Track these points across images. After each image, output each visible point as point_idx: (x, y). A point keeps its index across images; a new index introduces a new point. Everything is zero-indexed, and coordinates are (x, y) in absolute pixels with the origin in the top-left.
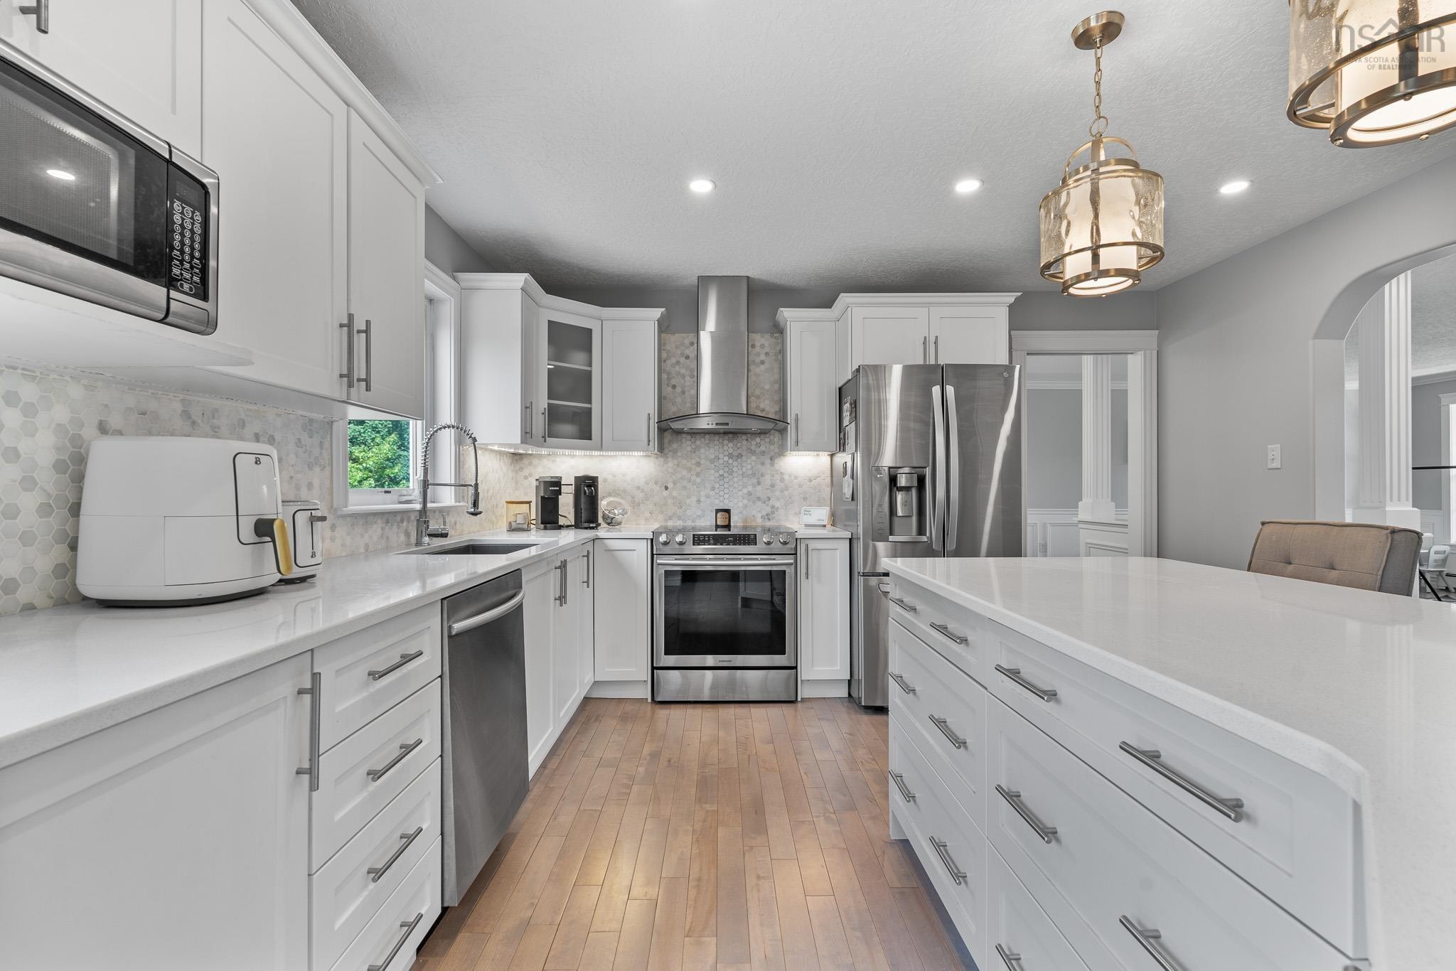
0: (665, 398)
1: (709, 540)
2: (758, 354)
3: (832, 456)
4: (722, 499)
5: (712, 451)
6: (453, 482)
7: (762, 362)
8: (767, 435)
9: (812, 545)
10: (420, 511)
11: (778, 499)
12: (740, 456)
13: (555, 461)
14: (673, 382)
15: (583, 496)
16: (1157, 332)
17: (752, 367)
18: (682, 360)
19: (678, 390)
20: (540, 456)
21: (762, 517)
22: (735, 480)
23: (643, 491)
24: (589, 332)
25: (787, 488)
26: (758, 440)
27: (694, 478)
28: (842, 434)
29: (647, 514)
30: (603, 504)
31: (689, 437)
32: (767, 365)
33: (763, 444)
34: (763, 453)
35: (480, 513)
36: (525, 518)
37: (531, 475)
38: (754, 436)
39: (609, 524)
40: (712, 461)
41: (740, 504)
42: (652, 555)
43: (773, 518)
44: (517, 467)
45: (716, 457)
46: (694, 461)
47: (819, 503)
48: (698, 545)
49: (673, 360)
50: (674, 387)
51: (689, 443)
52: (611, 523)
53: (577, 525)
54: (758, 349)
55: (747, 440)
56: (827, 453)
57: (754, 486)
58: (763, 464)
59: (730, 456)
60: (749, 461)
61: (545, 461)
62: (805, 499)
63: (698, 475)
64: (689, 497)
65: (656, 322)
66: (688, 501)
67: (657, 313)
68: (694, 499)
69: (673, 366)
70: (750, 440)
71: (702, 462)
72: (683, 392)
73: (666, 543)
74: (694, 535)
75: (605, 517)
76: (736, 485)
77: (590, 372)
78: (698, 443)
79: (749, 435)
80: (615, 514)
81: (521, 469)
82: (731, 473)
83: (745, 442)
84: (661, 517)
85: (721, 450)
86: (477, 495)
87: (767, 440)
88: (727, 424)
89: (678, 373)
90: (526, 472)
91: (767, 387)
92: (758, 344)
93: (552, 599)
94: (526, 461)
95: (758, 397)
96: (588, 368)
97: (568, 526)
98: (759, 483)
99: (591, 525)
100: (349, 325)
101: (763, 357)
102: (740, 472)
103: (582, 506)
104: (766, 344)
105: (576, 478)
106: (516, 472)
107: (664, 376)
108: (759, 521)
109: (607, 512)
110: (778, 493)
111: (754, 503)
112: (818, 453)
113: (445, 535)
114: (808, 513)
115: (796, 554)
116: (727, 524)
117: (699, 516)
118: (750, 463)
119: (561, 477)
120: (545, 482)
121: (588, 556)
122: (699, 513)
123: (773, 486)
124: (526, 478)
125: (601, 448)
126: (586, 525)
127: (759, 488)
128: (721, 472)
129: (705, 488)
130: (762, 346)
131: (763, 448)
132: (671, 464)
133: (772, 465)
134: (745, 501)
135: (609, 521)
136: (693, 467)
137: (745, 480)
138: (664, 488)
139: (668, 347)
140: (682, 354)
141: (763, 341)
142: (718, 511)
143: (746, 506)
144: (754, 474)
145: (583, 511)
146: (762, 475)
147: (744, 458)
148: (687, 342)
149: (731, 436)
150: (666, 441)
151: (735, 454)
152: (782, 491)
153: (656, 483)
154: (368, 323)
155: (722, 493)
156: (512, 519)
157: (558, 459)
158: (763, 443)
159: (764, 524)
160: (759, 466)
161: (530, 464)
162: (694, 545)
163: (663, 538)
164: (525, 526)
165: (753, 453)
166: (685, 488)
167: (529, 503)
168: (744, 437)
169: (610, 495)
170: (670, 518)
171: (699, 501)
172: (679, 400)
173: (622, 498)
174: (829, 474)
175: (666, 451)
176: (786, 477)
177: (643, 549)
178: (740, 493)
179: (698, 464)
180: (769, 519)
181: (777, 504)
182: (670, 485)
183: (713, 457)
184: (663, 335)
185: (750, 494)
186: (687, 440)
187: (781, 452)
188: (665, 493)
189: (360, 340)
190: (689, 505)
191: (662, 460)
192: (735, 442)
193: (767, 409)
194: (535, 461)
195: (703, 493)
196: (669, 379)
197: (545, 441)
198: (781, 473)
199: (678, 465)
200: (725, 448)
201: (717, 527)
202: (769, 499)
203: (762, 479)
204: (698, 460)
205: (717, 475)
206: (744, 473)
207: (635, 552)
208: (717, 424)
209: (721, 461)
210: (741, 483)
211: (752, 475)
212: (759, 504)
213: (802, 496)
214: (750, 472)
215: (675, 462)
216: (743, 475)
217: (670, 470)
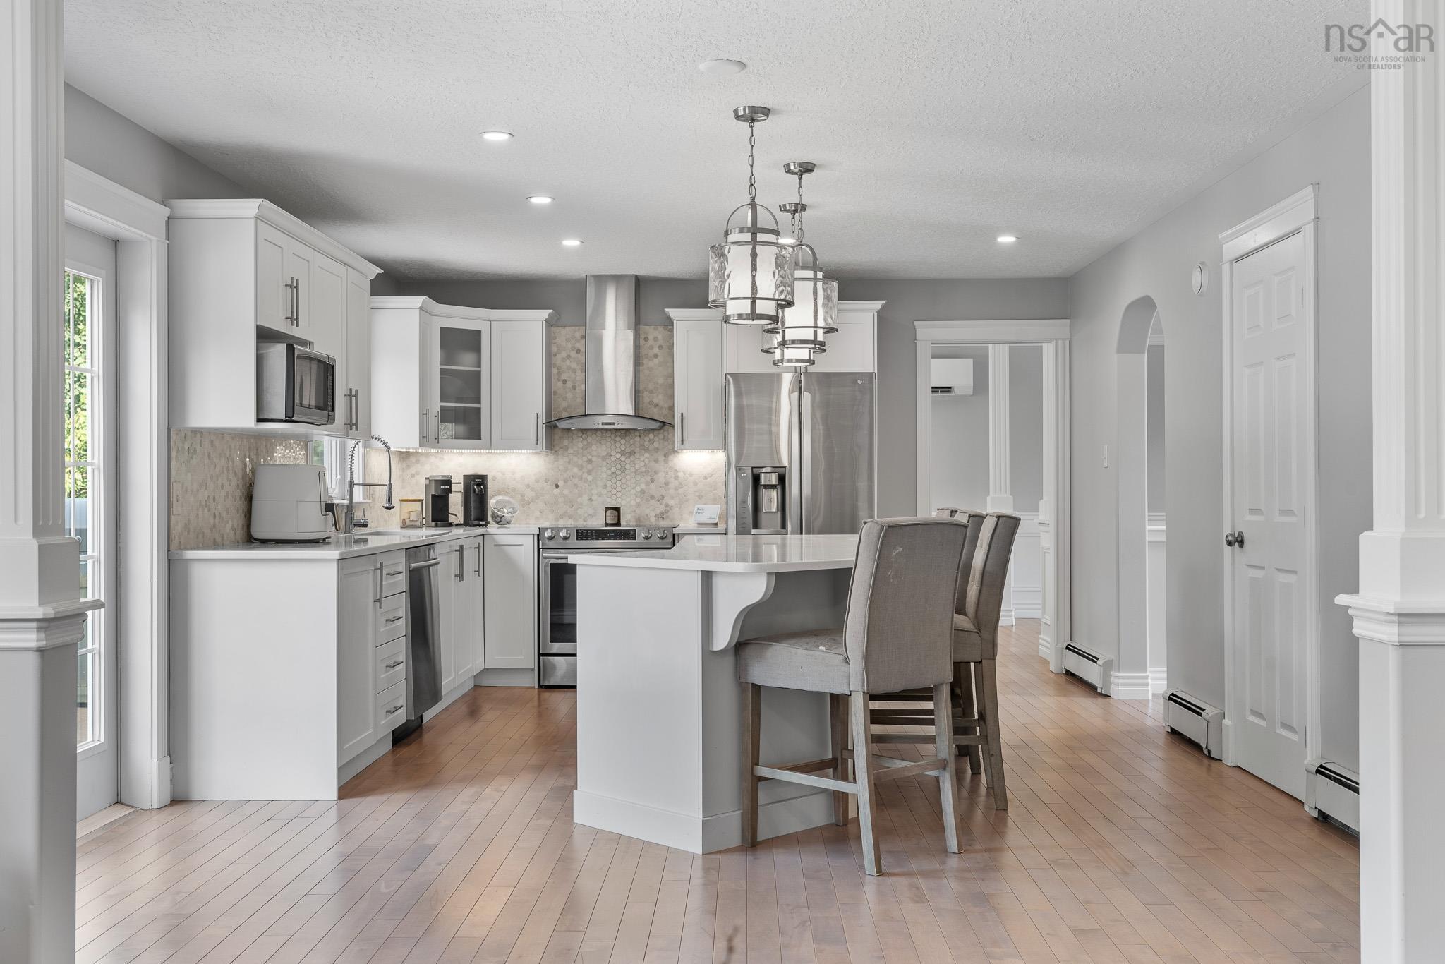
0: (555, 393)
1: (592, 534)
2: (652, 348)
4: (614, 497)
5: (604, 447)
6: (361, 482)
7: (656, 356)
8: (656, 434)
10: (348, 506)
11: (672, 498)
12: (632, 453)
13: (443, 459)
14: (564, 376)
15: (472, 495)
16: (1068, 321)
17: (645, 361)
18: (573, 354)
19: (569, 384)
20: (428, 454)
21: (655, 516)
22: (628, 477)
23: (532, 489)
24: (478, 334)
25: (681, 486)
26: (651, 436)
27: (585, 475)
29: (538, 513)
30: (492, 503)
31: (580, 434)
32: (660, 359)
33: (657, 441)
34: (657, 450)
35: (394, 507)
36: (418, 515)
37: (418, 473)
39: (498, 523)
40: (604, 458)
41: (633, 503)
42: (539, 549)
43: (668, 517)
44: (404, 465)
45: (607, 454)
46: (585, 459)
47: (715, 501)
48: (582, 539)
49: (564, 354)
50: (565, 382)
51: (580, 439)
52: (501, 521)
53: (467, 523)
54: (651, 342)
55: (640, 436)
57: (647, 484)
58: (656, 461)
59: (623, 453)
60: (642, 458)
61: (432, 459)
62: (700, 497)
63: (589, 472)
64: (580, 495)
65: (544, 321)
66: (579, 500)
67: (545, 314)
68: (585, 497)
69: (564, 360)
70: (642, 435)
71: (594, 459)
72: (574, 387)
73: (551, 538)
74: (577, 530)
75: (494, 516)
76: (628, 483)
77: (479, 373)
78: (589, 439)
80: (504, 513)
81: (408, 467)
82: (623, 470)
83: (638, 439)
84: (551, 516)
85: (613, 447)
86: (390, 492)
87: (661, 436)
88: (613, 424)
89: (569, 368)
90: (413, 470)
91: (661, 381)
92: (651, 337)
93: (453, 576)
94: (413, 459)
95: (651, 392)
96: (478, 369)
97: (457, 525)
98: (652, 481)
99: (481, 523)
100: (350, 395)
101: (656, 350)
102: (633, 470)
103: (472, 504)
104: (660, 337)
105: (466, 477)
106: (403, 470)
107: (555, 371)
109: (496, 511)
110: (672, 491)
111: (647, 501)
112: (714, 450)
113: (365, 525)
114: (700, 511)
116: (616, 520)
117: (591, 515)
118: (643, 460)
119: (451, 476)
120: (436, 481)
121: (479, 548)
122: (591, 512)
124: (413, 476)
125: (490, 447)
126: (476, 522)
127: (652, 486)
128: (613, 470)
129: (597, 486)
130: (656, 339)
131: (656, 445)
132: (562, 461)
133: (666, 462)
134: (638, 500)
135: (498, 519)
136: (584, 464)
137: (638, 477)
138: (554, 486)
139: (558, 341)
140: (573, 348)
141: (656, 334)
142: (607, 509)
143: (638, 505)
144: (647, 472)
145: (472, 509)
146: (656, 473)
147: (637, 455)
148: (578, 335)
149: (623, 432)
150: (556, 437)
151: (628, 450)
152: (676, 489)
153: (546, 481)
154: (356, 391)
155: (614, 492)
156: (406, 516)
157: (446, 457)
158: (656, 439)
159: (657, 523)
160: (652, 463)
161: (418, 461)
162: (577, 539)
163: (548, 534)
164: (418, 523)
165: (647, 449)
166: (576, 485)
167: (421, 501)
168: (637, 434)
169: (499, 493)
170: (561, 517)
171: (590, 500)
172: (569, 395)
173: (511, 497)
175: (557, 448)
176: (680, 474)
177: (529, 544)
178: (633, 492)
179: (590, 461)
180: (663, 518)
181: (672, 503)
182: (561, 483)
183: (605, 454)
184: (553, 329)
185: (643, 492)
186: (578, 437)
187: (672, 451)
188: (556, 491)
190: (581, 504)
191: (552, 457)
192: (628, 441)
193: (661, 403)
194: (422, 459)
195: (594, 492)
196: (559, 374)
197: (438, 442)
198: (676, 470)
199: (569, 462)
200: (618, 445)
201: (607, 525)
202: (663, 497)
203: (655, 477)
204: (589, 457)
205: (609, 472)
206: (637, 470)
207: (523, 547)
208: (603, 424)
209: (613, 459)
210: (633, 480)
211: (645, 471)
212: (652, 502)
213: (697, 494)
214: (643, 470)
215: (566, 459)
216: (636, 472)
217: (561, 468)
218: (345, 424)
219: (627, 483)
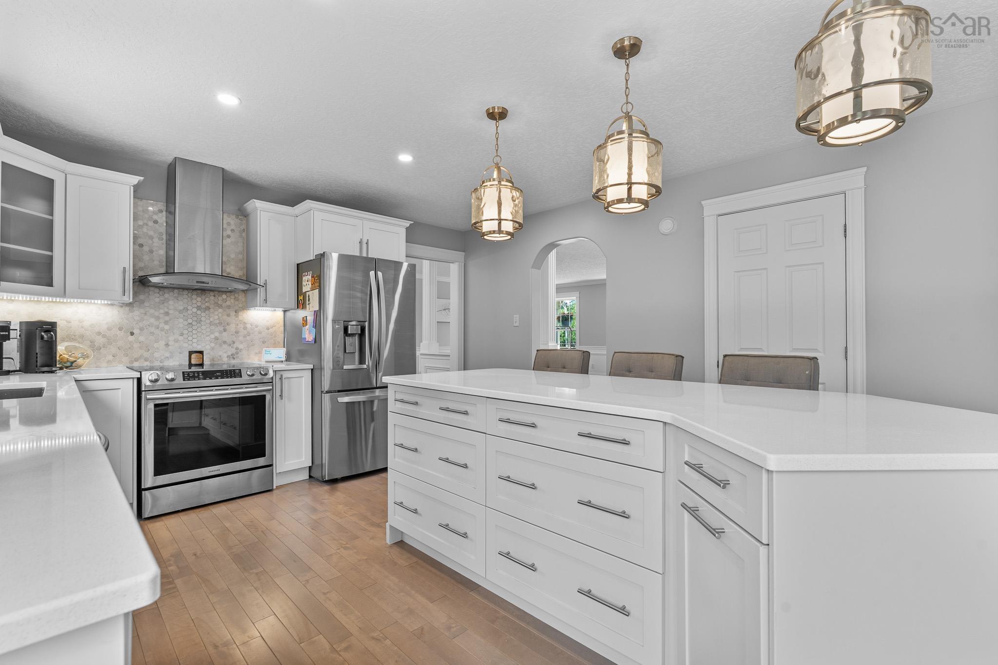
1: (199, 375)
2: (225, 230)
3: (285, 311)
4: (190, 343)
5: (181, 303)
8: (233, 293)
9: (285, 375)
11: (241, 343)
12: (208, 308)
15: (38, 341)
16: (464, 252)
18: (151, 223)
19: (146, 248)
21: (227, 357)
22: (203, 327)
23: (104, 336)
25: (249, 334)
26: (224, 296)
27: (162, 325)
28: (301, 298)
29: (110, 358)
30: (61, 348)
31: (157, 290)
32: (233, 239)
34: (229, 307)
38: (221, 293)
39: (69, 367)
40: (180, 312)
43: (237, 356)
45: (184, 308)
46: (162, 311)
47: (275, 345)
51: (158, 295)
52: (71, 366)
54: (225, 225)
55: (214, 296)
56: (281, 309)
57: (220, 332)
58: (228, 315)
59: (199, 308)
60: (216, 313)
62: (264, 342)
63: (166, 323)
64: (157, 341)
65: (132, 188)
66: (156, 345)
67: (135, 179)
68: (162, 343)
69: (140, 227)
70: (216, 295)
71: (171, 312)
72: (151, 251)
73: (154, 381)
74: (183, 373)
75: (64, 361)
76: (204, 332)
77: (52, 221)
78: (167, 296)
79: (216, 293)
80: (75, 358)
82: (199, 321)
83: (212, 298)
85: (190, 303)
87: (233, 297)
88: (207, 283)
89: (146, 234)
91: (233, 256)
92: (225, 222)
96: (50, 218)
97: (15, 371)
98: (225, 330)
99: (49, 369)
101: (229, 232)
102: (208, 321)
103: (38, 351)
104: (233, 222)
105: (25, 324)
108: (225, 359)
109: (66, 356)
110: (241, 338)
111: (221, 345)
112: (275, 309)
114: (267, 353)
115: (272, 382)
116: (201, 362)
117: (167, 357)
118: (217, 315)
119: (9, 322)
122: (168, 354)
123: (237, 332)
125: (64, 294)
126: (43, 369)
127: (225, 334)
128: (190, 321)
129: (174, 334)
130: (229, 224)
131: (228, 303)
132: (137, 312)
133: (237, 316)
134: (213, 345)
135: (69, 364)
136: (161, 316)
137: (213, 327)
138: (129, 334)
140: (150, 219)
141: (229, 220)
142: (191, 353)
143: (214, 348)
144: (220, 323)
145: (38, 355)
146: (228, 324)
147: (211, 310)
148: (155, 209)
149: (200, 292)
151: (203, 306)
152: (245, 337)
153: (120, 329)
155: (190, 338)
158: (228, 299)
159: (229, 362)
160: (225, 317)
162: (184, 380)
165: (220, 306)
166: (152, 333)
168: (212, 294)
169: (68, 339)
170: (136, 360)
171: (167, 345)
172: (146, 258)
173: (79, 343)
174: (282, 324)
176: (249, 326)
177: (128, 386)
178: (208, 338)
179: (167, 314)
180: (234, 358)
181: (241, 346)
182: (136, 331)
183: (181, 308)
185: (216, 339)
186: (155, 293)
187: (246, 307)
188: (131, 338)
190: (158, 348)
191: (126, 308)
192: (203, 297)
195: (171, 338)
196: (135, 238)
198: (245, 323)
199: (144, 314)
200: (194, 301)
201: (190, 365)
202: (234, 343)
203: (227, 327)
204: (166, 310)
205: (186, 323)
206: (211, 322)
207: (120, 390)
208: (197, 282)
209: (189, 312)
210: (208, 330)
211: (219, 323)
212: (225, 346)
213: (262, 340)
214: (218, 322)
215: (142, 311)
216: (211, 323)
217: (137, 318)
219: (202, 331)
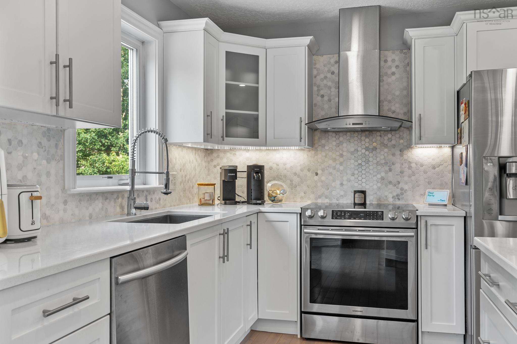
0: (316, 105)
1: (345, 215)
2: (390, 67)
3: (453, 147)
4: (360, 182)
5: (352, 145)
6: (157, 171)
7: (393, 74)
8: (397, 132)
9: (431, 221)
10: (130, 191)
11: (406, 183)
12: (375, 149)
13: (235, 154)
14: (322, 92)
15: (252, 180)
17: (385, 78)
18: (329, 75)
19: (326, 98)
20: (225, 151)
21: (393, 198)
22: (371, 168)
23: (299, 176)
24: (256, 58)
26: (390, 136)
27: (338, 166)
28: (459, 130)
29: (302, 194)
30: (268, 186)
31: (334, 135)
32: (397, 76)
33: (394, 139)
34: (394, 146)
35: (170, 193)
36: (210, 196)
37: (218, 164)
38: (387, 133)
39: (273, 201)
40: (352, 153)
41: (375, 187)
42: (301, 225)
43: (403, 198)
44: (209, 159)
45: (355, 149)
47: (442, 187)
48: (336, 219)
49: (322, 76)
50: (323, 96)
51: (334, 139)
52: (274, 200)
53: (248, 202)
54: (389, 63)
55: (381, 136)
56: (448, 145)
57: (386, 172)
58: (394, 155)
59: (367, 149)
60: (382, 153)
61: (228, 155)
62: (429, 183)
63: (341, 164)
64: (334, 181)
65: (307, 47)
66: (333, 184)
67: (307, 40)
68: (338, 182)
69: (322, 80)
70: (382, 135)
71: (345, 154)
72: (330, 100)
73: (311, 217)
74: (333, 211)
75: (269, 196)
77: (257, 88)
78: (341, 139)
79: (382, 132)
80: (276, 193)
81: (212, 160)
82: (367, 162)
83: (379, 138)
84: (312, 196)
85: (359, 145)
86: (168, 179)
87: (397, 136)
88: (362, 124)
89: (326, 86)
90: (215, 163)
91: (397, 93)
92: (389, 59)
93: (217, 257)
94: (215, 155)
95: (390, 102)
96: (256, 85)
97: (243, 202)
98: (390, 170)
99: (258, 202)
100: (56, 63)
101: (394, 69)
102: (375, 161)
103: (252, 187)
104: (397, 58)
105: (248, 167)
106: (209, 162)
107: (315, 88)
108: (391, 200)
109: (271, 192)
110: (406, 178)
111: (386, 185)
112: (441, 145)
113: (146, 208)
114: (431, 194)
115: (417, 228)
116: (363, 202)
117: (342, 196)
118: (383, 155)
119: (237, 166)
120: (225, 170)
121: (250, 225)
122: (342, 193)
123: (402, 172)
124: (215, 166)
125: (265, 145)
126: (254, 201)
127: (390, 174)
128: (360, 162)
129: (347, 174)
130: (393, 61)
131: (393, 142)
132: (321, 155)
133: (402, 155)
134: (379, 185)
135: (273, 199)
136: (338, 158)
137: (379, 167)
138: (315, 174)
139: (318, 66)
140: (329, 71)
141: (394, 56)
142: (355, 192)
143: (379, 188)
144: (386, 163)
145: (253, 191)
146: (393, 164)
147: (378, 150)
148: (332, 61)
149: (367, 133)
150: (316, 138)
151: (371, 147)
152: (409, 177)
153: (309, 170)
154: (70, 60)
155: (360, 178)
156: (202, 196)
157: (238, 153)
158: (393, 138)
159: (395, 203)
160: (391, 157)
161: (218, 156)
162: (332, 218)
163: (308, 213)
164: (211, 202)
165: (386, 146)
166: (331, 174)
167: (214, 185)
168: (378, 134)
169: (274, 179)
170: (320, 197)
171: (342, 184)
172: (326, 106)
173: (283, 182)
174: (450, 162)
175: (316, 146)
176: (413, 165)
177: (294, 220)
178: (375, 178)
179: (341, 156)
180: (399, 199)
181: (406, 187)
182: (319, 172)
183: (352, 149)
184: (314, 57)
185: (383, 178)
186: (333, 137)
187: (409, 146)
188: (316, 178)
189: (64, 74)
190: (335, 187)
191: (313, 152)
192: (371, 137)
193: (398, 110)
194: (222, 155)
195: (345, 178)
196: (319, 90)
197: (223, 140)
198: (410, 162)
199: (326, 156)
200: (363, 143)
201: (355, 204)
202: (399, 183)
203: (393, 167)
204: (341, 152)
205: (356, 164)
206: (378, 162)
207: (288, 223)
208: (353, 124)
209: (359, 153)
210: (375, 170)
211: (385, 163)
212: (390, 186)
213: (427, 180)
214: (383, 162)
215: (324, 154)
216: (377, 164)
217: (320, 160)
218: (52, 98)
219: (370, 171)
